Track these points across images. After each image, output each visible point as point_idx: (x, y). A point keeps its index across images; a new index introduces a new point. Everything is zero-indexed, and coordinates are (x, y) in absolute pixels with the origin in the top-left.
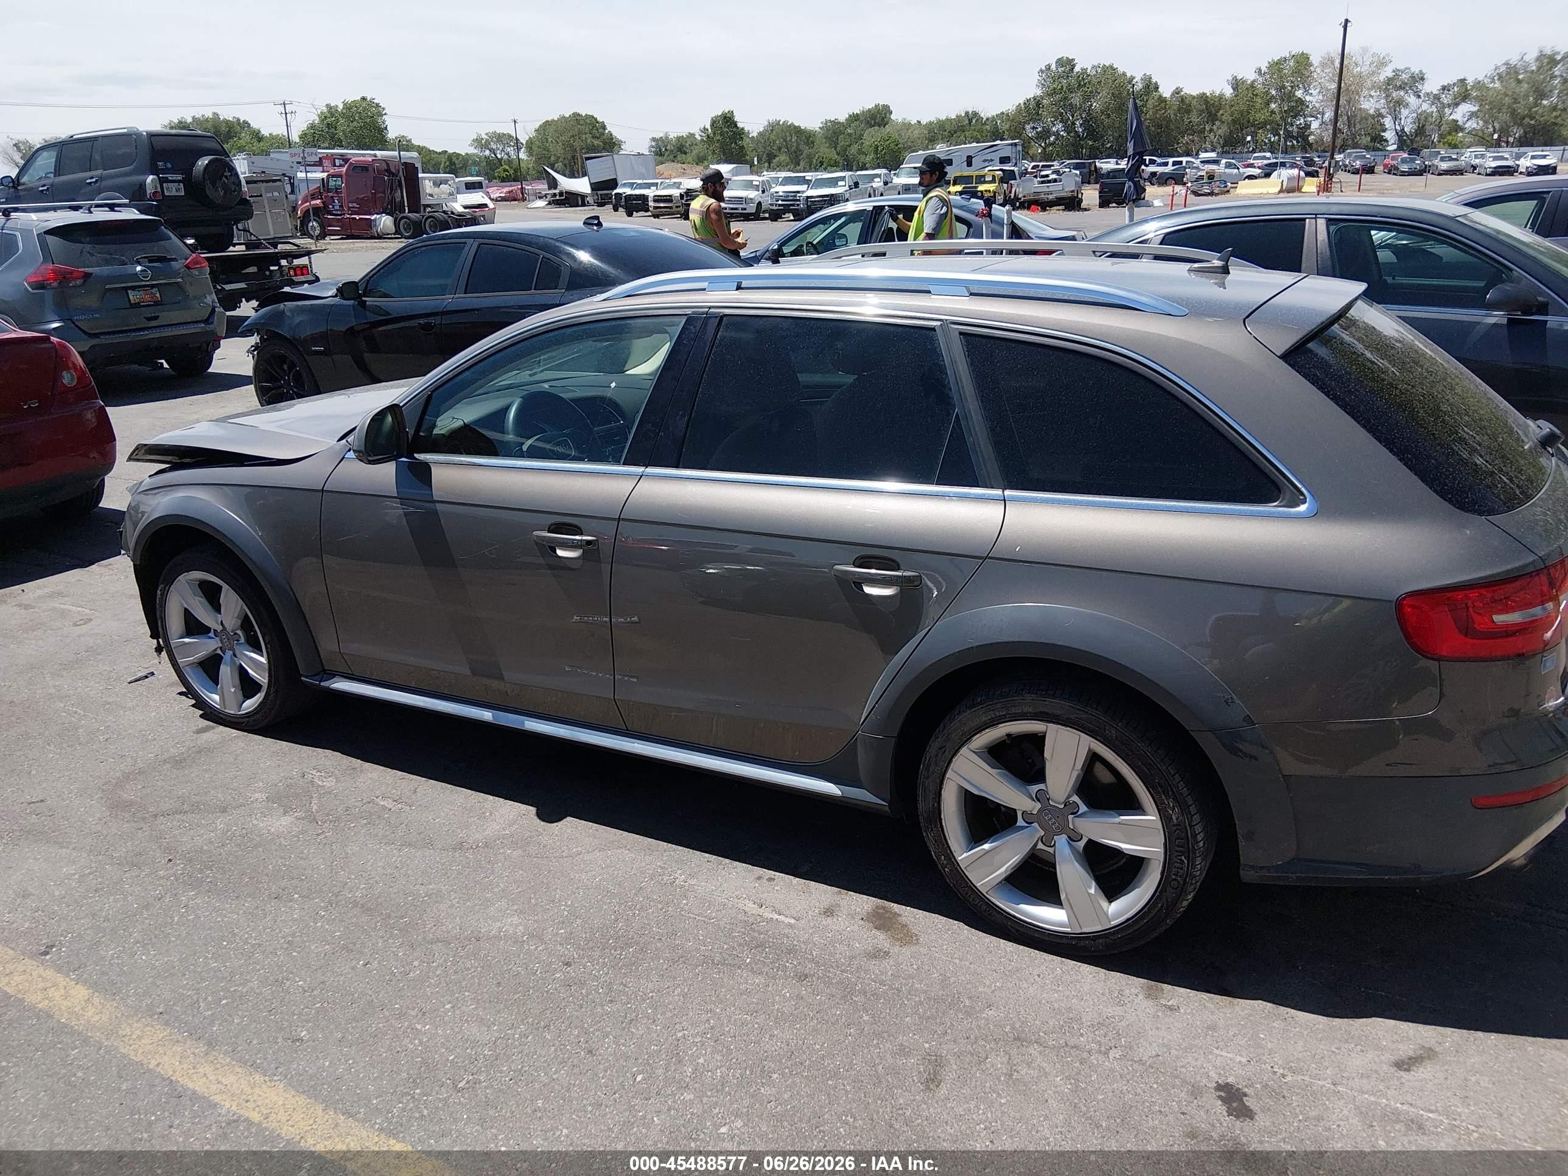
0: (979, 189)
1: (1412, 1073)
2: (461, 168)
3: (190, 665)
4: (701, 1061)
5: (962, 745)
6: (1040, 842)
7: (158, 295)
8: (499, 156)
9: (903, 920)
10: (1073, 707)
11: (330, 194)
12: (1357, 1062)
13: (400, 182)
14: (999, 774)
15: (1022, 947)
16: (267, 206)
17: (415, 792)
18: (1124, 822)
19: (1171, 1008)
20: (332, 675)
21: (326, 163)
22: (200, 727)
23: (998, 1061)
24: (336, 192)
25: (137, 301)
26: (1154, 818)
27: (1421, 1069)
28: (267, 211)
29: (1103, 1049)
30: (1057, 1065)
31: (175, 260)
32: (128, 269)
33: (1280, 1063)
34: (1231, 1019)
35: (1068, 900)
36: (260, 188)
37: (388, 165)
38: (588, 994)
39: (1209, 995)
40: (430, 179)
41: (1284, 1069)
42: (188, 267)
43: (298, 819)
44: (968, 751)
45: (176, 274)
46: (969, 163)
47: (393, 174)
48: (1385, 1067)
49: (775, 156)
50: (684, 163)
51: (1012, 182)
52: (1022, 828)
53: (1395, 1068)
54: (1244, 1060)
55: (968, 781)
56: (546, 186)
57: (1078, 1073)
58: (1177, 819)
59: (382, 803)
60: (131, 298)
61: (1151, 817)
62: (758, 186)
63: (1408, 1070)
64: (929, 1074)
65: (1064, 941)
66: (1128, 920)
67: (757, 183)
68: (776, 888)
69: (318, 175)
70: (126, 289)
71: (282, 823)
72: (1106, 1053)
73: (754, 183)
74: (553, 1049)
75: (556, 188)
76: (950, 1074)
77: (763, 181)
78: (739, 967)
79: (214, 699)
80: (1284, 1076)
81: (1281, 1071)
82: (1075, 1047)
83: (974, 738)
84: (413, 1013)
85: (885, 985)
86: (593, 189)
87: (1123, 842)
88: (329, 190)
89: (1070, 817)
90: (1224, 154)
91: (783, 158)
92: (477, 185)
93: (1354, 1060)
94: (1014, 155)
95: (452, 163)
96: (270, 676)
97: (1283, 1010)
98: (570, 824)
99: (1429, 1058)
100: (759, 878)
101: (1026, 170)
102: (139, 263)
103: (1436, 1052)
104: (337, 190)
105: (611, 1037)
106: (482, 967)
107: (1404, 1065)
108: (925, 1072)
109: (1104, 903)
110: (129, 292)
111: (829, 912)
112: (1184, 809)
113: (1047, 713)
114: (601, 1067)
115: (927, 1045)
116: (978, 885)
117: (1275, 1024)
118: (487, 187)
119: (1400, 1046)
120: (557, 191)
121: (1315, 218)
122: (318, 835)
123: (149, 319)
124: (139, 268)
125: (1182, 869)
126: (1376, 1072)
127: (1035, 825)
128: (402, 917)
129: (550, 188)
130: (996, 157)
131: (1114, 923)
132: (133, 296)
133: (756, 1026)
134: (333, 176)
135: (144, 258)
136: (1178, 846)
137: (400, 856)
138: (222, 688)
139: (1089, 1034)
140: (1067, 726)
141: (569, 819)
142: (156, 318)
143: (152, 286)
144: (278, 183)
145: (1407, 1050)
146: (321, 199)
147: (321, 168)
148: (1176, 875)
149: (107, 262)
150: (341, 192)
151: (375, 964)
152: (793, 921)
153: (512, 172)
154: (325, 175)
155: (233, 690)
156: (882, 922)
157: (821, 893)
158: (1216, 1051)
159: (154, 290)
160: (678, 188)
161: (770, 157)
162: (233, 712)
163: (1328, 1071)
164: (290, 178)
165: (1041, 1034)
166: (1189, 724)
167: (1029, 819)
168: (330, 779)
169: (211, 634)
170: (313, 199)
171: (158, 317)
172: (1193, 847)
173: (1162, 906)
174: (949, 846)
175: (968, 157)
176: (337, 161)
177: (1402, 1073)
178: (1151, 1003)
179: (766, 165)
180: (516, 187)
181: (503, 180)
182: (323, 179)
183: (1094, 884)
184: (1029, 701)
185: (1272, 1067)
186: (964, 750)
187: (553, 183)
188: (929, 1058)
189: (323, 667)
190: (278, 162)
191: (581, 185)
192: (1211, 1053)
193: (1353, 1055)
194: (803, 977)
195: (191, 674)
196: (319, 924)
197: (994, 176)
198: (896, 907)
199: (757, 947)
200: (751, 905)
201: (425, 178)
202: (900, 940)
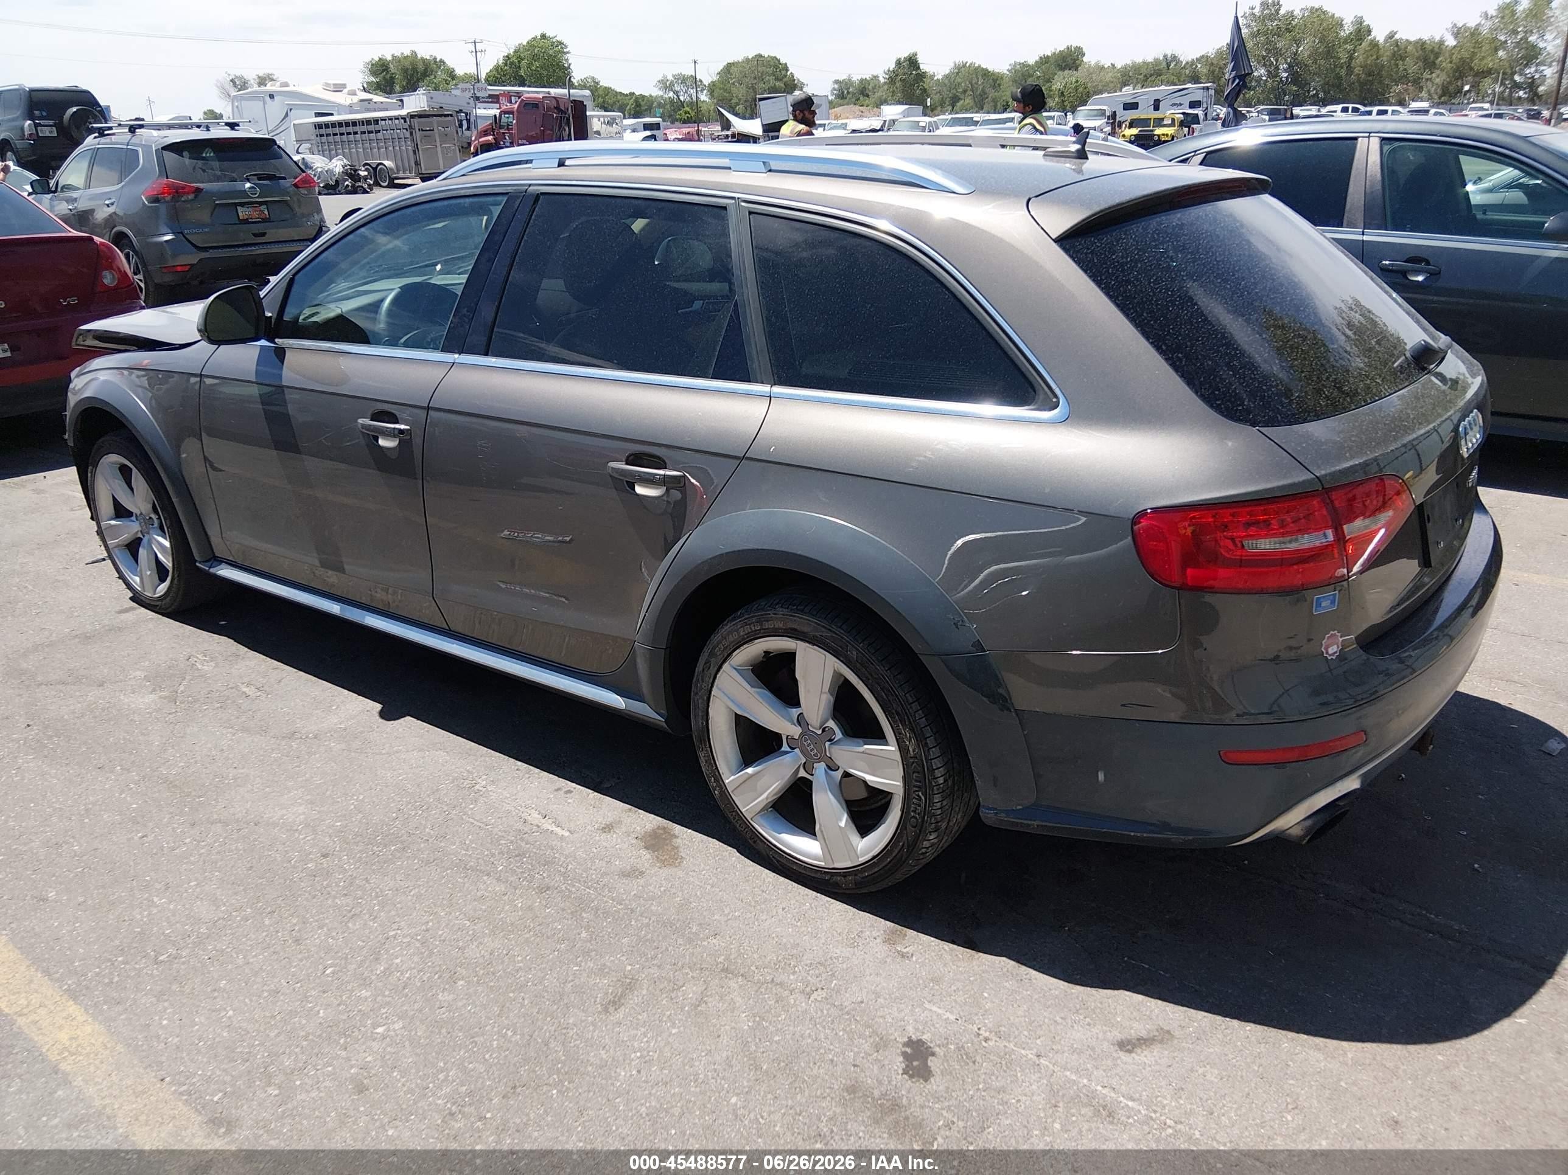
0: (1156, 133)
1: (1133, 1055)
2: (646, 110)
3: (118, 546)
4: (398, 961)
5: (724, 661)
6: (802, 769)
7: (266, 212)
8: (682, 98)
9: (677, 842)
10: (819, 625)
11: (502, 131)
12: (1078, 1035)
13: (568, 119)
14: (758, 693)
15: (782, 879)
16: (438, 140)
17: (280, 681)
18: (867, 751)
19: (903, 956)
20: (219, 561)
21: (503, 100)
22: (125, 607)
23: (692, 991)
24: (508, 129)
25: (246, 217)
26: (893, 749)
27: (1145, 1053)
28: (438, 145)
29: (808, 989)
30: (751, 1001)
31: (284, 178)
32: (238, 185)
33: (990, 1025)
34: (961, 973)
35: (822, 832)
36: (432, 123)
37: (558, 102)
38: (328, 886)
39: (951, 945)
40: (599, 117)
41: (991, 1032)
42: (296, 185)
43: (160, 697)
44: (729, 667)
45: (284, 192)
46: (1156, 107)
47: (562, 112)
48: (1105, 1045)
49: (959, 99)
50: (862, 106)
51: (1195, 126)
52: (787, 753)
53: (1116, 1047)
54: (952, 1018)
55: (732, 701)
56: (719, 128)
57: (769, 1012)
58: (914, 751)
59: (244, 690)
60: (240, 214)
61: (892, 748)
62: (924, 127)
63: (1130, 1051)
64: (614, 997)
65: (818, 875)
66: (874, 857)
67: (924, 124)
68: (569, 801)
69: (493, 111)
70: (236, 205)
71: (146, 700)
72: (809, 995)
73: (922, 124)
74: (265, 934)
75: (728, 130)
76: (634, 999)
77: (930, 122)
78: (488, 874)
79: (135, 580)
80: (986, 1040)
81: (987, 1034)
82: (781, 984)
83: (734, 654)
84: (158, 886)
85: (621, 904)
86: (764, 131)
87: (868, 773)
88: (501, 127)
89: (827, 744)
90: (1438, 105)
91: (968, 101)
92: (655, 127)
93: (1074, 1033)
94: (1205, 100)
95: (638, 105)
96: (173, 561)
97: (1024, 970)
98: (409, 723)
99: (1161, 1042)
100: (558, 790)
101: (1218, 115)
102: (248, 180)
103: (1173, 1036)
104: (508, 127)
105: (325, 929)
106: (245, 851)
107: (1127, 1046)
108: (612, 994)
109: (854, 837)
110: (239, 208)
111: (608, 828)
112: (921, 739)
113: (796, 630)
114: (300, 956)
115: (629, 968)
116: (743, 810)
117: (1006, 984)
118: (665, 129)
119: (1136, 1025)
120: (729, 133)
121: (1369, 137)
122: (170, 714)
123: (255, 235)
124: (248, 185)
125: (920, 806)
126: (1093, 1049)
127: (797, 751)
128: (200, 797)
129: (722, 130)
130: (1186, 101)
131: (862, 860)
132: (243, 213)
133: (471, 932)
134: (505, 113)
135: (254, 175)
136: (916, 781)
137: (232, 739)
138: (141, 570)
139: (803, 973)
140: (814, 645)
141: (408, 718)
142: (263, 234)
143: (261, 203)
144: (450, 118)
145: (1139, 1029)
146: (494, 135)
147: (497, 106)
148: (914, 811)
149: (218, 179)
150: (512, 129)
151: (151, 838)
152: (567, 834)
153: (693, 114)
154: (497, 112)
155: (149, 573)
156: (654, 842)
157: (611, 808)
158: (927, 1005)
159: (263, 207)
160: (845, 129)
161: (954, 100)
162: (149, 595)
163: (1038, 1042)
164: (466, 114)
165: (753, 968)
166: (917, 647)
167: (793, 744)
168: (211, 663)
169: (133, 518)
170: (486, 135)
171: (265, 233)
172: (930, 783)
173: (903, 845)
174: (717, 768)
175: (1155, 100)
176: (513, 98)
177: (1122, 1054)
178: (886, 947)
179: (950, 108)
180: (691, 129)
181: (684, 122)
182: (495, 116)
183: (845, 817)
184: (779, 616)
185: (979, 1029)
186: (726, 666)
187: (727, 125)
188: (624, 980)
189: (213, 552)
190: (456, 98)
191: (754, 127)
192: (921, 1005)
193: (1076, 1027)
194: (543, 889)
195: (118, 554)
196: (123, 796)
197: (1173, 120)
198: (678, 829)
199: (516, 856)
200: (535, 815)
201: (593, 116)
202: (663, 862)
